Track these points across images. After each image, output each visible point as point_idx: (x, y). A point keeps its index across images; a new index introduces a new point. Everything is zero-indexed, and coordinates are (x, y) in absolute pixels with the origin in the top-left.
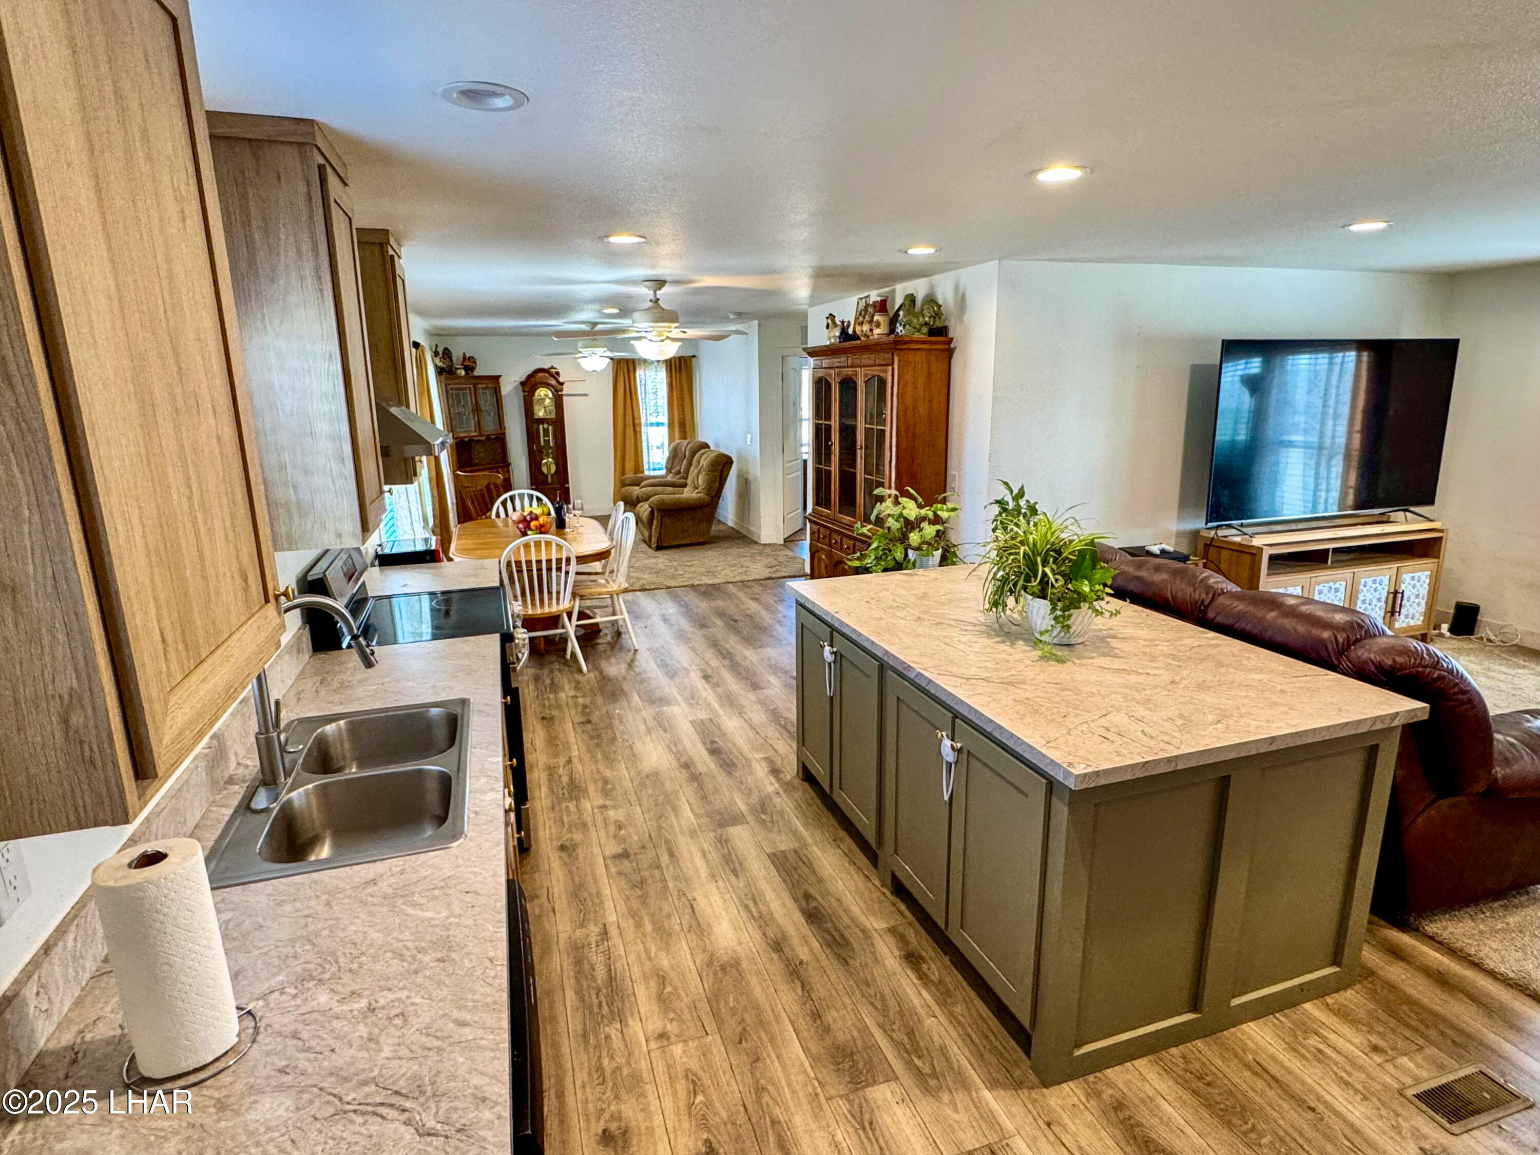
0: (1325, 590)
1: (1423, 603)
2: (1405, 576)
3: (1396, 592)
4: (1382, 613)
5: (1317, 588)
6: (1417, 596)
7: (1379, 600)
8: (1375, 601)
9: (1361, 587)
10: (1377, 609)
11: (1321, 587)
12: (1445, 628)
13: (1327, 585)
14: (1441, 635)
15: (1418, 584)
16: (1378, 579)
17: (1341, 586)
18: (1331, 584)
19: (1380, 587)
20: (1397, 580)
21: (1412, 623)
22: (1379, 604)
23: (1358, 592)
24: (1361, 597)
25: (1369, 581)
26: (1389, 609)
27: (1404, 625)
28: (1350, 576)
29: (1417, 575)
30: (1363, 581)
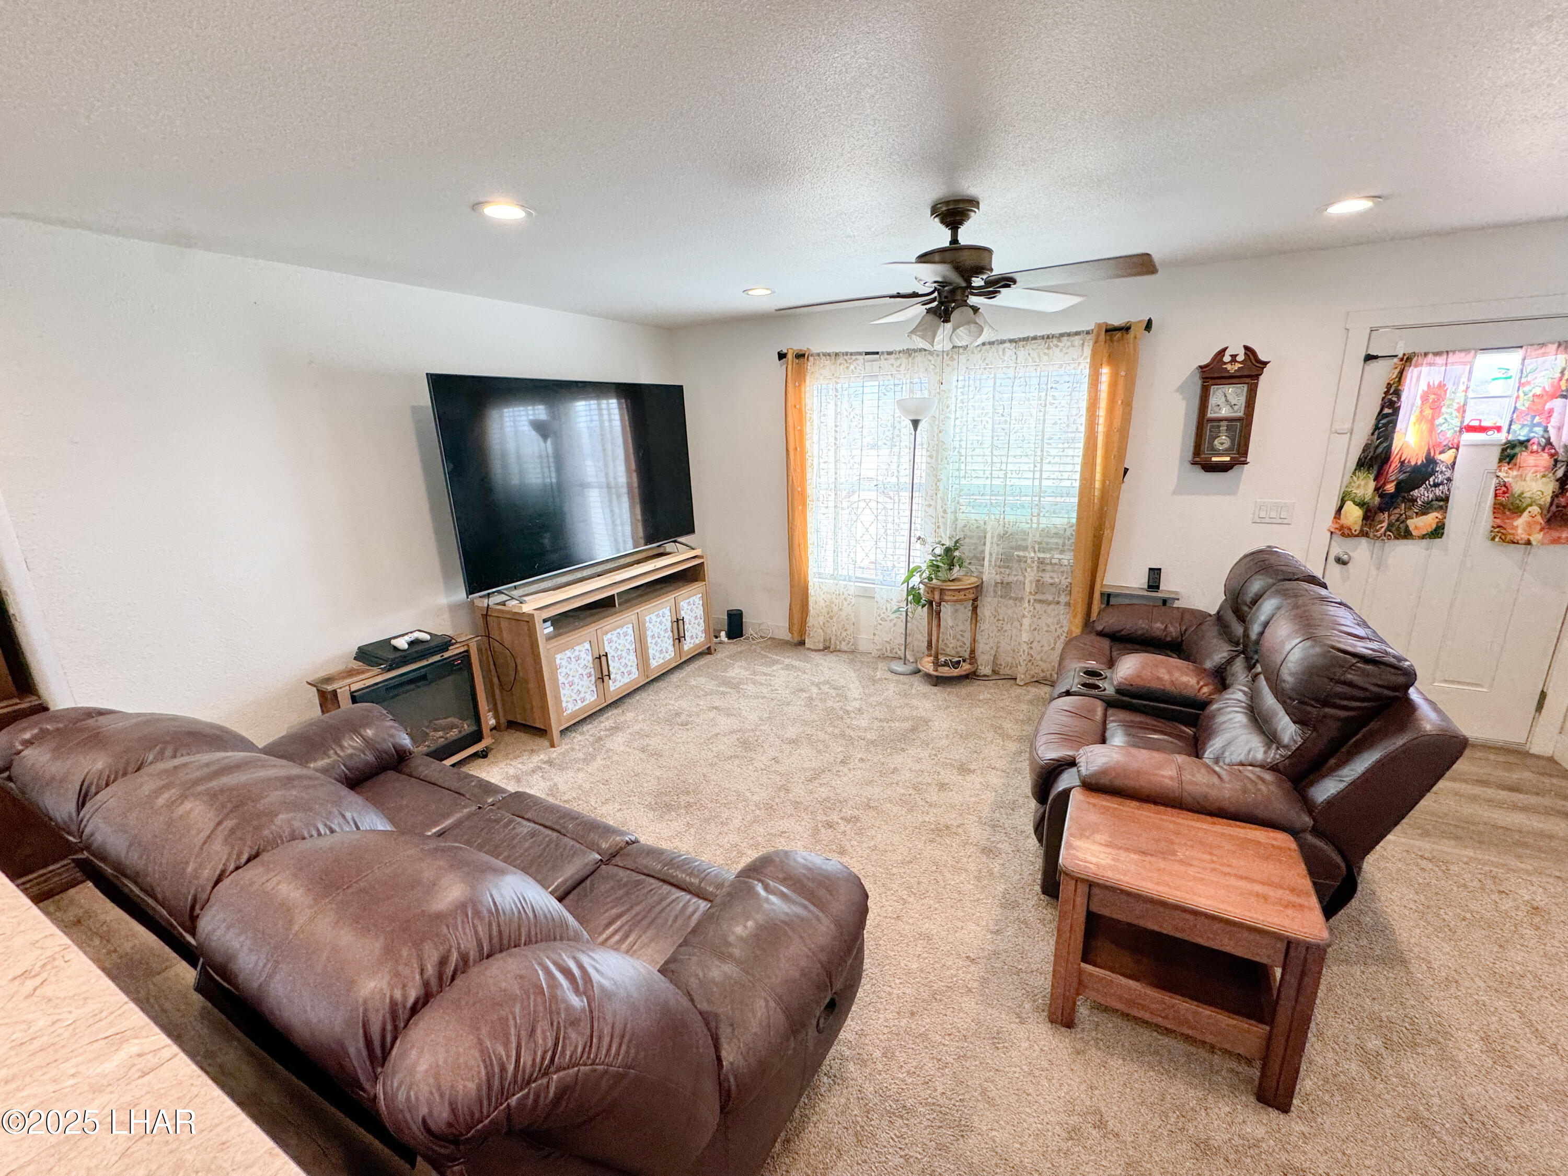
0: (614, 638)
1: (702, 621)
2: (682, 603)
3: (678, 620)
4: (671, 642)
5: (605, 639)
6: (696, 618)
7: (666, 631)
8: (662, 633)
9: (647, 624)
10: (666, 639)
11: (609, 636)
12: (723, 634)
13: (615, 633)
14: (721, 643)
15: (694, 607)
16: (661, 612)
17: (629, 629)
18: (618, 630)
19: (664, 620)
20: (677, 609)
21: (697, 642)
22: (667, 635)
23: (646, 630)
24: (649, 633)
25: (653, 617)
26: (676, 637)
27: (692, 645)
28: (634, 617)
29: (691, 600)
30: (647, 619)
